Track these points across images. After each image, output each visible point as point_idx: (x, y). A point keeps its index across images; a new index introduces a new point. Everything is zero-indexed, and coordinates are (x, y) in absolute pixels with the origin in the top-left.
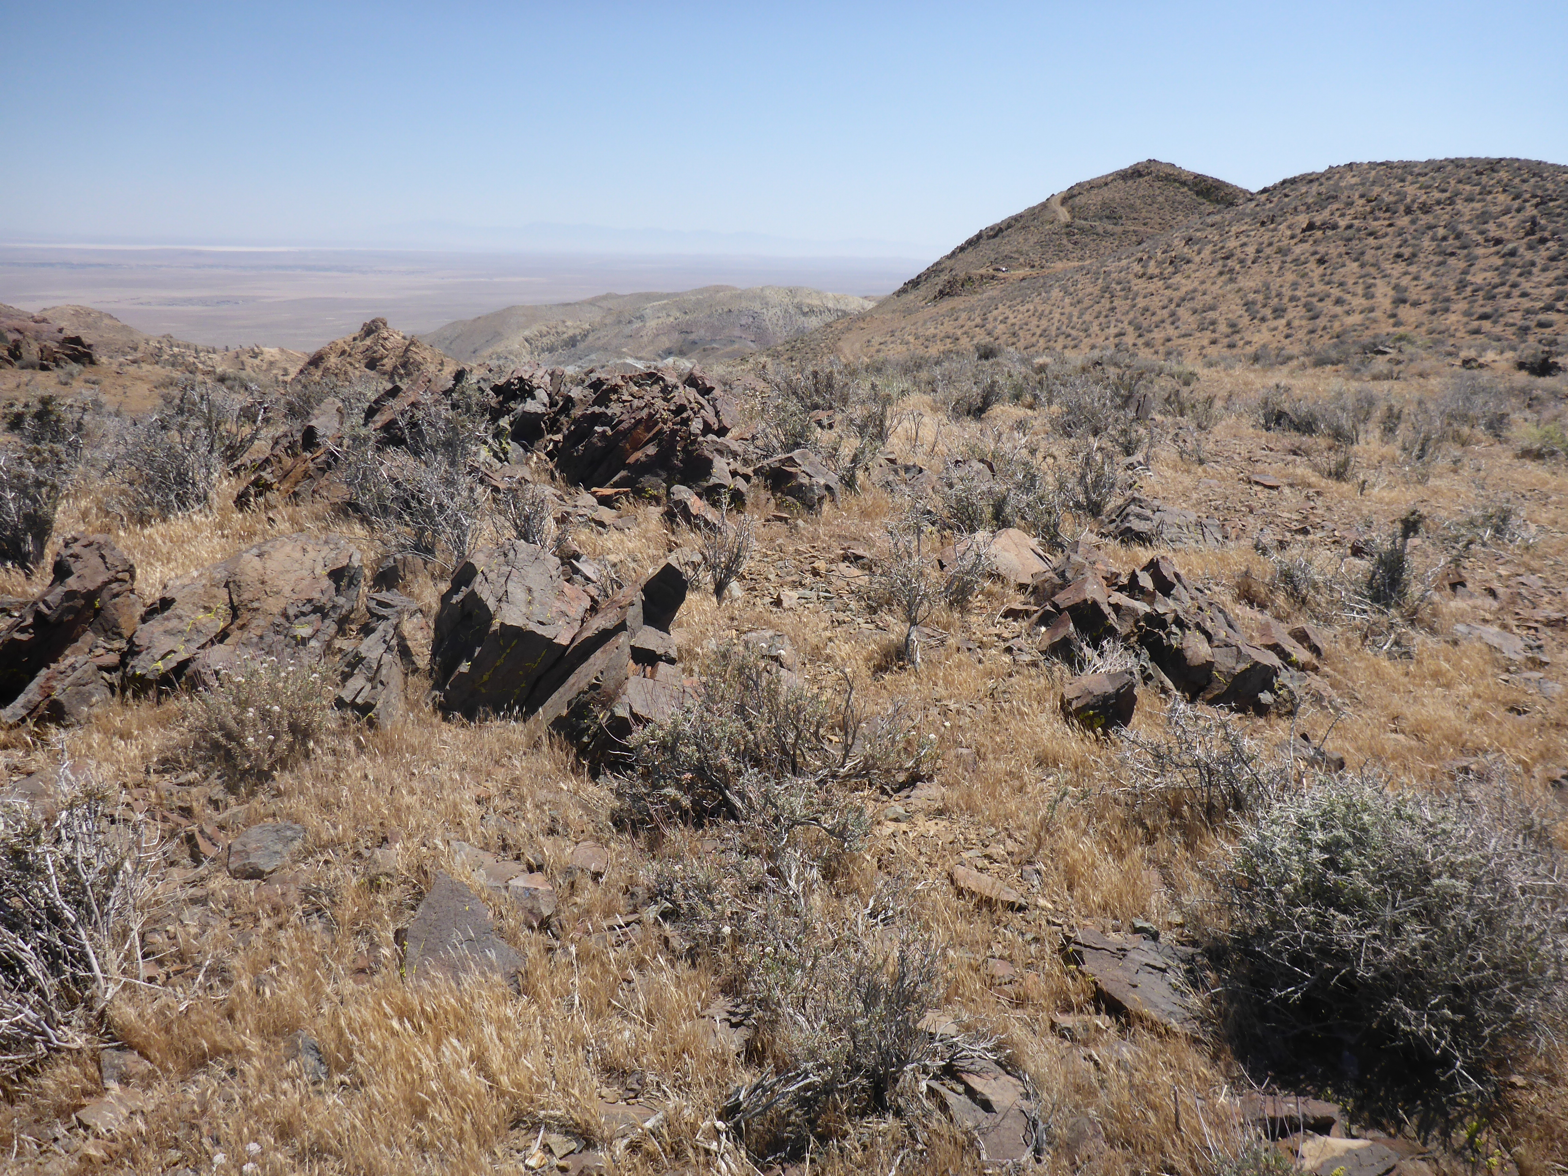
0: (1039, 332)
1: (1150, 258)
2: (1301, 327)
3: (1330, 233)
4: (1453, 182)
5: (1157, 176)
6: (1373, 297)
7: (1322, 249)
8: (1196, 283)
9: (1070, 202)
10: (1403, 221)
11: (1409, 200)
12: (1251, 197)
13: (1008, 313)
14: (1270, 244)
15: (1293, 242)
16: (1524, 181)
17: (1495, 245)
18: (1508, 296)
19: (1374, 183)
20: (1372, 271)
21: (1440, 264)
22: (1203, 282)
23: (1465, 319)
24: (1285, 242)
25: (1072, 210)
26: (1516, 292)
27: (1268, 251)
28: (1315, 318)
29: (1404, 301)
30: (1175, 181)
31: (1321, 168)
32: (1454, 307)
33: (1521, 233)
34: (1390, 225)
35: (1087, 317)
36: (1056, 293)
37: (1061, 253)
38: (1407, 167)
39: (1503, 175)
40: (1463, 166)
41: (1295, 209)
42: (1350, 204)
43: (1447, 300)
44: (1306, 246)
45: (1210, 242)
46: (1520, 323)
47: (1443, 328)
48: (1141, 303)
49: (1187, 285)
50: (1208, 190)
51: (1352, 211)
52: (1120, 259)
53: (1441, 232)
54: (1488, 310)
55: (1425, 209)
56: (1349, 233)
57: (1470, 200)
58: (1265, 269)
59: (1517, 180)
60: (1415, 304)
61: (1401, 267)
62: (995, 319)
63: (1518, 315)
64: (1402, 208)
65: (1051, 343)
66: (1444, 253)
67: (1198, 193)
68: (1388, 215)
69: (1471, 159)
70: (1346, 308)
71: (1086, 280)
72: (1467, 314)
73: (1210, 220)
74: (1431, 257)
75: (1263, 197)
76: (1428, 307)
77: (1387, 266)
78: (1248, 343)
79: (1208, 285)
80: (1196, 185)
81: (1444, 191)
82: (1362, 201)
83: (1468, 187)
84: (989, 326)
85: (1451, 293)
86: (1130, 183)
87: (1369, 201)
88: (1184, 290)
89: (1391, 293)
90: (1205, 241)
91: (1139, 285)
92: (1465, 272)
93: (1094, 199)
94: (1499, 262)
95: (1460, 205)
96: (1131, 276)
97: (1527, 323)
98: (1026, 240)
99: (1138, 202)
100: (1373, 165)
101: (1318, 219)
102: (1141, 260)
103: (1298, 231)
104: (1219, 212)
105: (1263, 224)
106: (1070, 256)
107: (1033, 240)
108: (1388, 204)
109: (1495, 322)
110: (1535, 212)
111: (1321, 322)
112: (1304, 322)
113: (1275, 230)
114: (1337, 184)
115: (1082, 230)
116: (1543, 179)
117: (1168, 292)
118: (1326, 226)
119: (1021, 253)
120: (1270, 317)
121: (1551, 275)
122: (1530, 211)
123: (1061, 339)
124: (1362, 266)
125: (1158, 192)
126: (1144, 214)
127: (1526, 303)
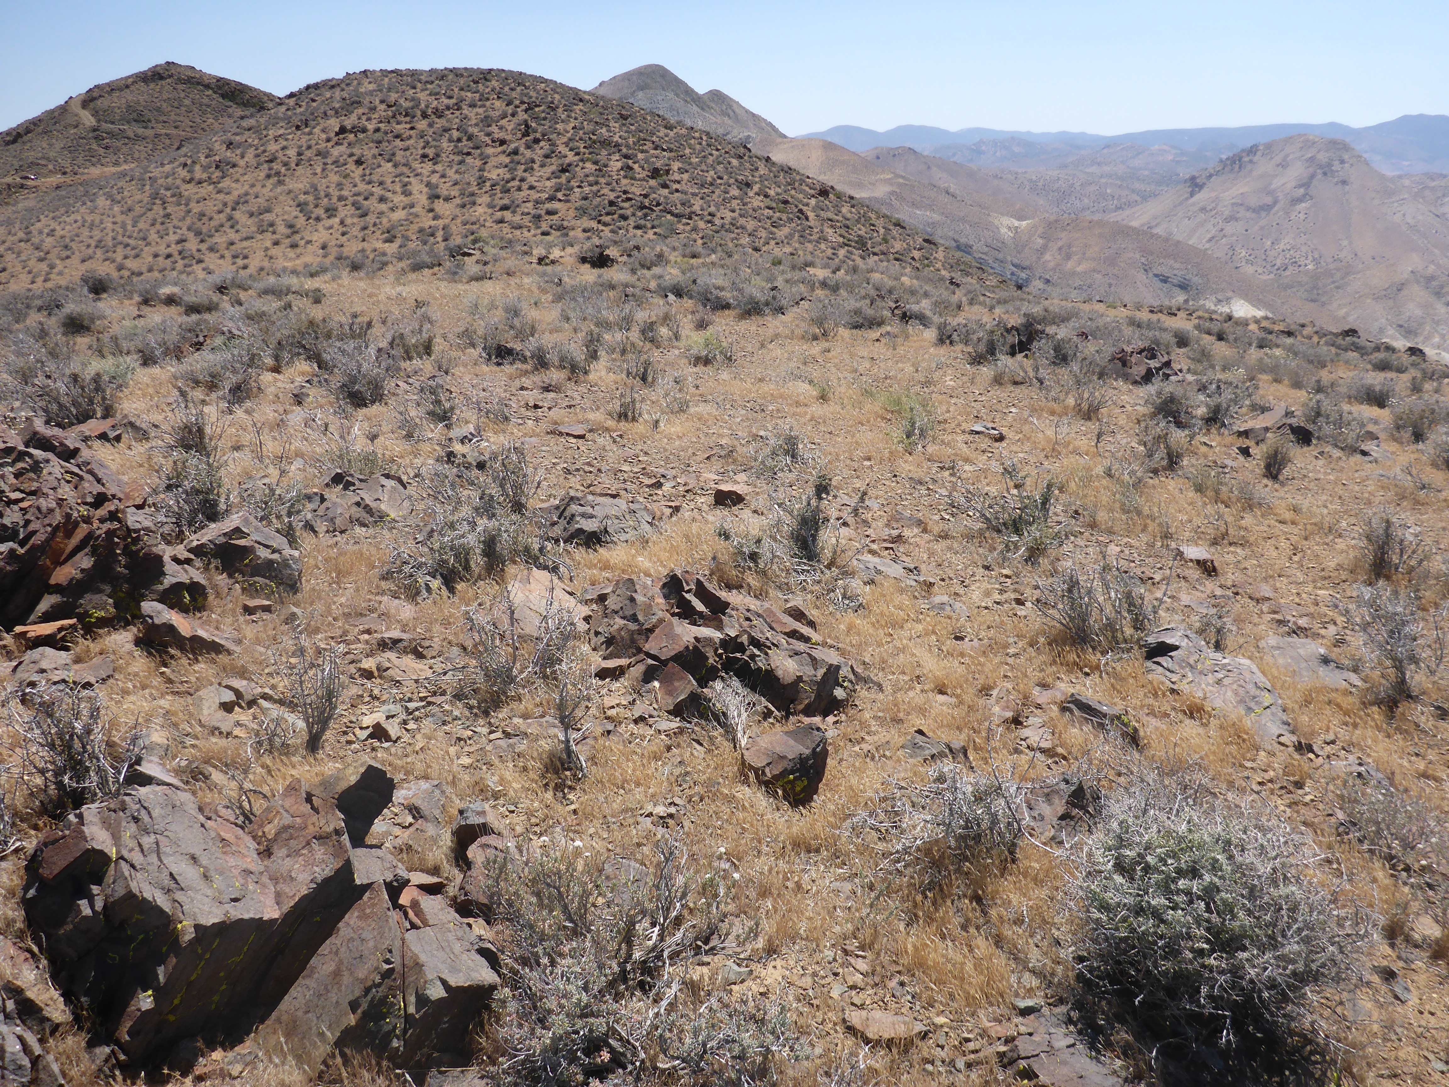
0: (93, 244)
1: (194, 162)
2: (353, 224)
3: (361, 136)
4: (456, 90)
5: (179, 79)
6: (410, 194)
7: (357, 151)
8: (246, 187)
9: (92, 105)
10: (422, 125)
11: (423, 106)
12: (280, 101)
13: (54, 225)
14: (309, 147)
15: (330, 144)
16: (512, 89)
17: (501, 145)
18: (519, 189)
19: (389, 90)
20: (405, 170)
21: (461, 163)
22: (253, 186)
23: (490, 211)
24: (323, 145)
25: (95, 113)
26: (525, 186)
27: (308, 154)
28: (364, 215)
29: (438, 197)
30: (198, 83)
31: (340, 75)
32: (479, 201)
33: (519, 136)
34: (412, 128)
35: (141, 225)
36: (102, 202)
37: (92, 158)
38: (414, 74)
39: (494, 83)
40: (462, 75)
41: (325, 113)
42: (373, 109)
43: (473, 194)
44: (342, 148)
45: (251, 146)
46: (533, 212)
47: (474, 219)
48: (196, 208)
49: (238, 189)
50: (233, 93)
51: (376, 116)
52: (162, 165)
53: (455, 134)
54: (506, 201)
55: (439, 113)
56: (378, 136)
57: (472, 105)
58: (309, 171)
59: (507, 89)
60: (447, 199)
61: (428, 166)
62: (41, 232)
63: (530, 205)
64: (419, 113)
65: (110, 254)
66: (460, 153)
67: (223, 96)
68: (408, 119)
69: (466, 69)
70: (391, 205)
71: (133, 187)
72: (491, 206)
73: (245, 123)
74: (452, 157)
75: (292, 102)
76: (458, 201)
77: (416, 165)
78: (309, 242)
79: (258, 188)
80: (220, 88)
81: (450, 97)
82: (383, 107)
83: (469, 94)
84: (36, 240)
85: (474, 188)
86: (152, 85)
87: (389, 106)
88: (236, 193)
89: (425, 190)
90: (244, 145)
91: (189, 190)
92: (481, 170)
93: (117, 102)
94: (507, 160)
95: (466, 110)
96: (178, 182)
97: (539, 212)
98: (51, 145)
99: (165, 105)
100: (385, 73)
101: (348, 123)
102: (185, 165)
103: (332, 135)
104: (252, 116)
105: (298, 128)
106: (103, 161)
107: (58, 145)
108: (406, 110)
109: (514, 212)
110: (526, 116)
111: (371, 219)
112: (355, 220)
113: (310, 133)
114: (356, 90)
115: (112, 134)
116: (526, 88)
117: (221, 196)
118: (356, 130)
119: (48, 159)
120: (324, 216)
121: (549, 170)
122: (522, 116)
123: (120, 249)
124: (395, 166)
125: (182, 95)
126: (173, 117)
127: (534, 195)
